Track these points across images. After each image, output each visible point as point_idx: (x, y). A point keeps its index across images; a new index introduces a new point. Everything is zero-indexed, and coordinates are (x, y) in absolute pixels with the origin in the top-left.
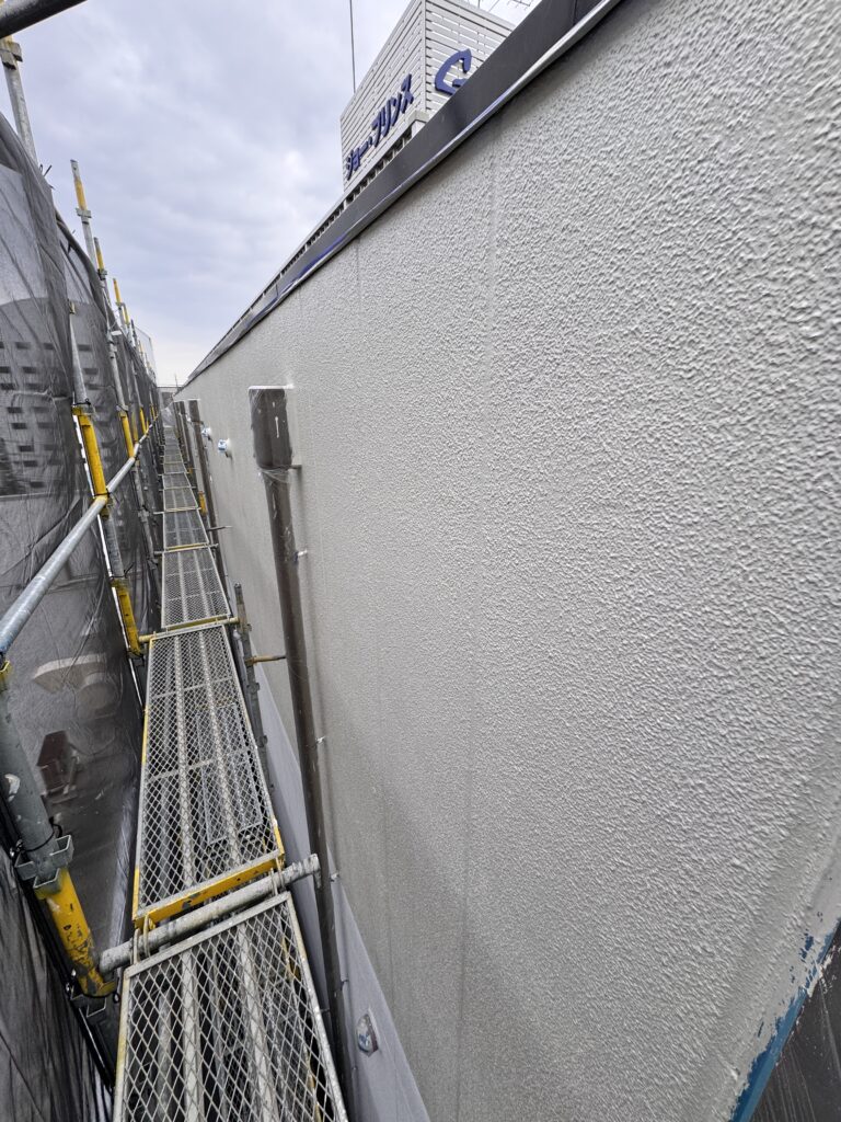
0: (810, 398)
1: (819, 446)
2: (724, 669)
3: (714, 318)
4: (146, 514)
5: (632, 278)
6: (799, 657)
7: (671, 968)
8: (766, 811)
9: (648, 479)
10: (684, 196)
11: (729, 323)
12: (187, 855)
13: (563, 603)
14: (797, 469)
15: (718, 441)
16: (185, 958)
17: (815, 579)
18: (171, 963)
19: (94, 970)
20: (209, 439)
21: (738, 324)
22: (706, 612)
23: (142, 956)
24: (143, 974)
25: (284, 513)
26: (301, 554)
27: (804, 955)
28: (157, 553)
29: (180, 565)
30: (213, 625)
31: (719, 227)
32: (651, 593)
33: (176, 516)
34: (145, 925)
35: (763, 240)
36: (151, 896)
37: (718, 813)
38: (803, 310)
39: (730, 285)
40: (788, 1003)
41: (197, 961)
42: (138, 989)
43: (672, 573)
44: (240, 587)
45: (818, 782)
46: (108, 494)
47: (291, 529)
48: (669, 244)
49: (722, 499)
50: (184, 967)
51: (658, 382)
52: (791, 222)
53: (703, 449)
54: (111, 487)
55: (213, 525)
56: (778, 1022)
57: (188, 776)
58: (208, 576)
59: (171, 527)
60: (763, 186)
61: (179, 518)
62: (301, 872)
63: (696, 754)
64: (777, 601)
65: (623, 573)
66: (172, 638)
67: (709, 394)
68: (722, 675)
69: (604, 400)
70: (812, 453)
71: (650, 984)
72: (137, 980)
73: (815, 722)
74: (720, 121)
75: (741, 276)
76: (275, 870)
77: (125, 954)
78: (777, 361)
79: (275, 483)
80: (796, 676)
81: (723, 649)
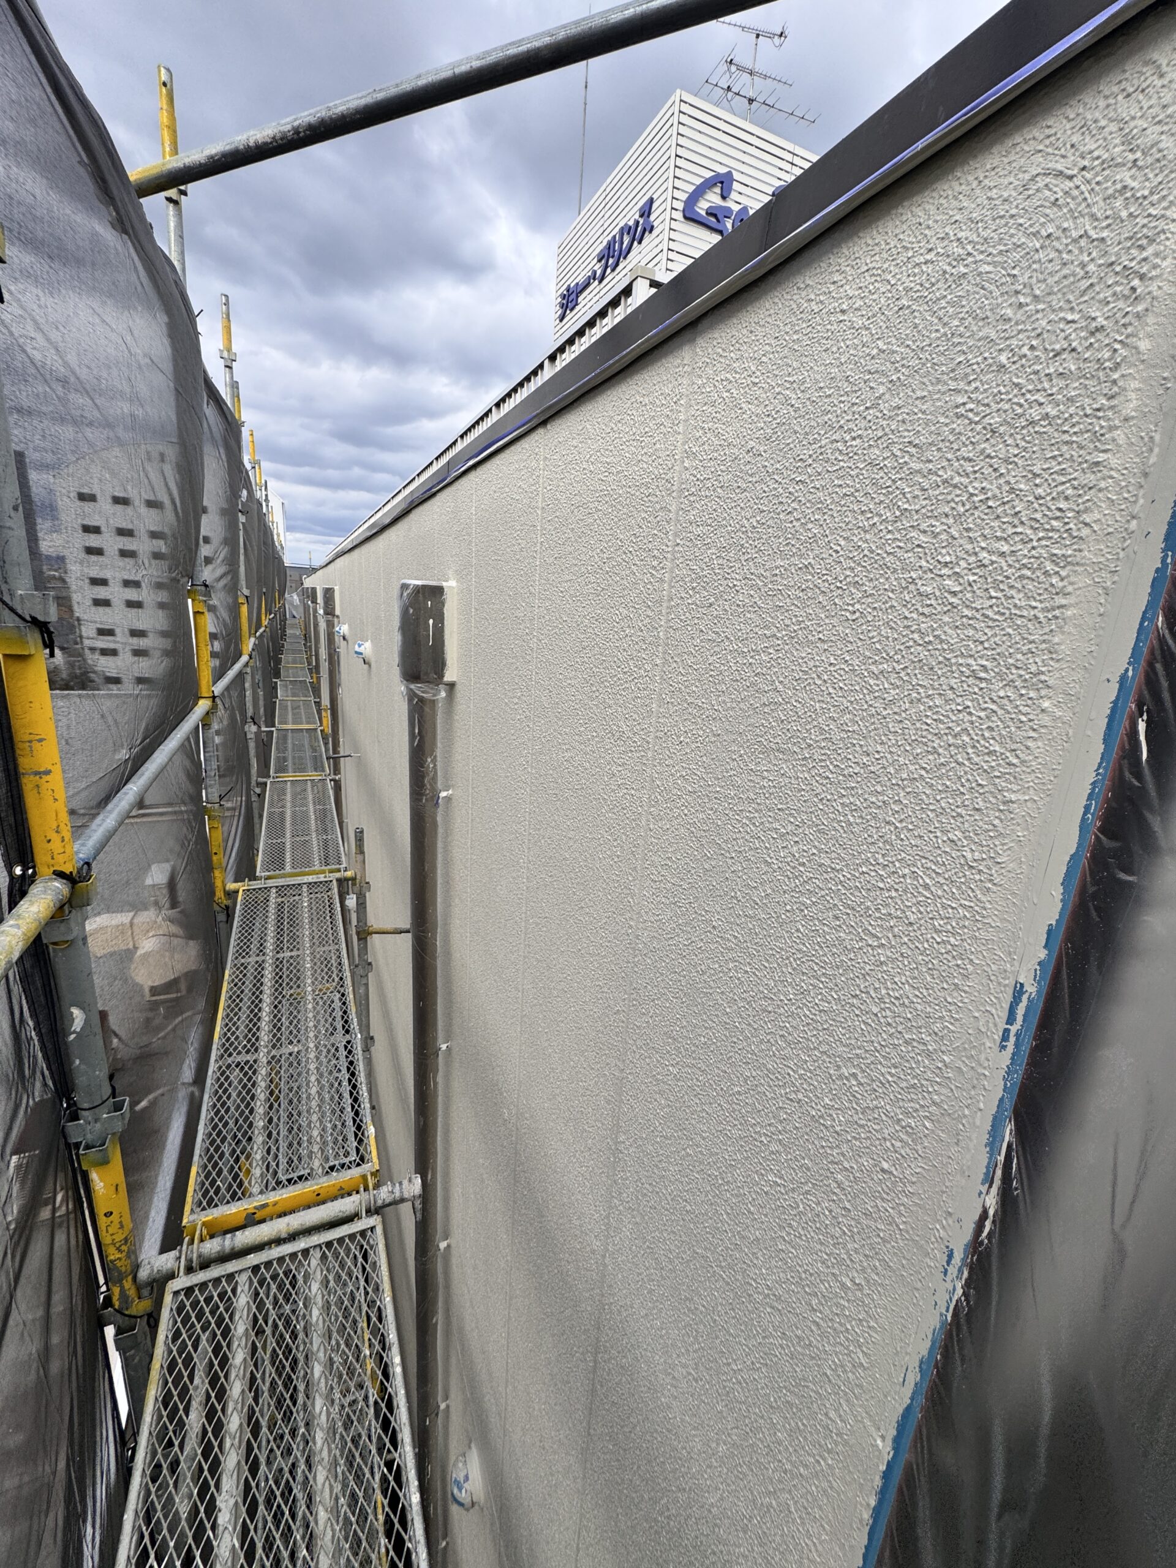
0: (952, 651)
1: (959, 700)
2: (877, 937)
3: (876, 562)
4: (254, 728)
5: (808, 511)
6: (942, 922)
7: (821, 1312)
8: (912, 1100)
9: (815, 723)
10: (854, 439)
11: (888, 568)
12: (258, 1157)
13: (730, 861)
14: (941, 721)
15: (877, 688)
16: (242, 1279)
17: (955, 838)
18: (224, 1283)
19: (130, 1278)
20: (344, 638)
21: (895, 571)
22: (863, 872)
23: (189, 1270)
24: (189, 1291)
25: (427, 739)
26: (443, 794)
27: (945, 1273)
28: (261, 780)
29: (289, 797)
30: (322, 878)
31: (882, 474)
32: (815, 851)
33: (290, 734)
34: (198, 1232)
35: (916, 493)
36: (208, 1201)
37: (868, 1107)
38: (946, 564)
39: (889, 532)
40: (930, 1337)
41: (256, 1284)
42: (180, 1308)
43: (835, 830)
44: (362, 832)
45: (959, 1064)
46: (214, 697)
47: (434, 761)
48: (840, 483)
49: (879, 749)
50: (239, 1289)
51: (827, 621)
52: (939, 479)
53: (864, 695)
54: (218, 688)
55: (335, 751)
56: (921, 1362)
57: (269, 1063)
58: (323, 816)
59: (282, 749)
60: (917, 442)
61: (293, 738)
62: (397, 1195)
63: (850, 1038)
64: (924, 861)
65: (790, 828)
66: (268, 889)
67: (870, 638)
68: (875, 944)
69: (779, 635)
70: (953, 707)
71: (798, 1337)
72: (182, 1296)
73: (955, 994)
74: (883, 373)
75: (899, 524)
76: (366, 1189)
77: (169, 1265)
78: (926, 610)
79: (422, 700)
80: (938, 943)
81: (878, 915)
